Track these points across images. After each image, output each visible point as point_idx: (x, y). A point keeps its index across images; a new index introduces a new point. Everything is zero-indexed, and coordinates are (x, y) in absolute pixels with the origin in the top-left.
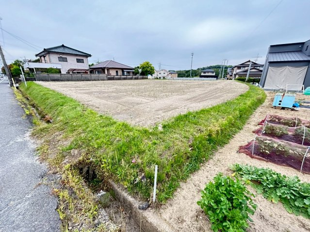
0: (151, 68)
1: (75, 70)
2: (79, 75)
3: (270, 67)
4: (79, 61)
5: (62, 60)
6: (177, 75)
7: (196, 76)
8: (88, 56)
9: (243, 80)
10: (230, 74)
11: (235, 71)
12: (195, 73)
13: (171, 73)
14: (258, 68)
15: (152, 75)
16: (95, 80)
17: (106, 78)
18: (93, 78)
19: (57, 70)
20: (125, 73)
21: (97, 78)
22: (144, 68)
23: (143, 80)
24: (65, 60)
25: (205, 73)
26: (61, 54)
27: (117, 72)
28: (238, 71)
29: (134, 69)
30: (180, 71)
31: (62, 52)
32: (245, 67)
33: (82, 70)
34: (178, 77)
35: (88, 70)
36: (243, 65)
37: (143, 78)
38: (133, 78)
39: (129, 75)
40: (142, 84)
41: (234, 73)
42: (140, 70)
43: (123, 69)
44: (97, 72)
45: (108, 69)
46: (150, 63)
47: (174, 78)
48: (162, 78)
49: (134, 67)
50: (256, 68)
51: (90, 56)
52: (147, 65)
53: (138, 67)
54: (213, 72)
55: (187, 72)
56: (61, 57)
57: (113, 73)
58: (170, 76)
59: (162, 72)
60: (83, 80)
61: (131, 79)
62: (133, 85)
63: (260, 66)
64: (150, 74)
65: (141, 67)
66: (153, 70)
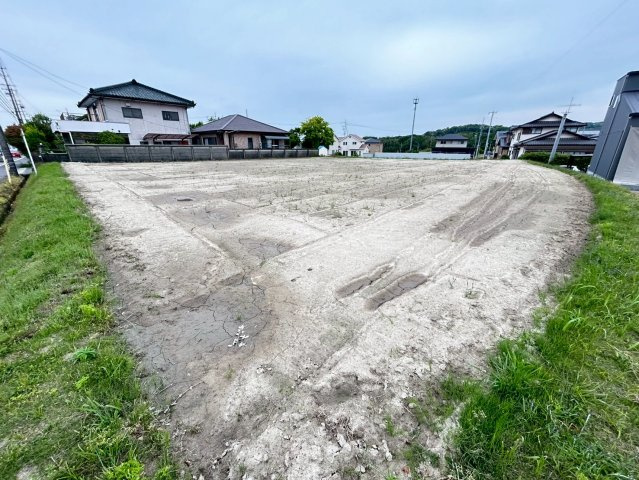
0: (326, 131)
1: (158, 136)
2: (166, 148)
3: (632, 128)
4: (167, 116)
5: (130, 114)
6: (381, 146)
7: (423, 148)
8: (187, 104)
9: (541, 160)
10: (502, 144)
11: (516, 137)
12: (421, 143)
13: (369, 143)
14: (573, 130)
15: (328, 148)
16: (201, 159)
17: (225, 155)
18: (196, 155)
19: (120, 137)
20: (269, 142)
21: (205, 156)
22: (310, 131)
23: (307, 160)
24: (137, 114)
25: (443, 142)
26: (128, 102)
27: (250, 140)
28: (524, 137)
29: (288, 134)
30: (388, 138)
31: (131, 97)
32: (541, 128)
33: (174, 136)
34: (384, 151)
35: (187, 137)
36: (537, 125)
37: (308, 155)
38: (287, 154)
39: (277, 148)
40: (303, 171)
41: (514, 142)
42: (302, 137)
43: (263, 135)
44: (207, 141)
45: (232, 134)
46: (325, 120)
47: (377, 154)
48: (349, 154)
49: (288, 130)
50: (568, 129)
51: (192, 104)
52: (318, 126)
53: (298, 130)
54: (462, 141)
55: (403, 140)
56: (128, 108)
57: (241, 143)
58: (366, 150)
59: (350, 141)
60: (175, 160)
61: (282, 156)
62: (283, 172)
63: (577, 127)
64: (323, 144)
65: (304, 129)
66: (332, 135)
